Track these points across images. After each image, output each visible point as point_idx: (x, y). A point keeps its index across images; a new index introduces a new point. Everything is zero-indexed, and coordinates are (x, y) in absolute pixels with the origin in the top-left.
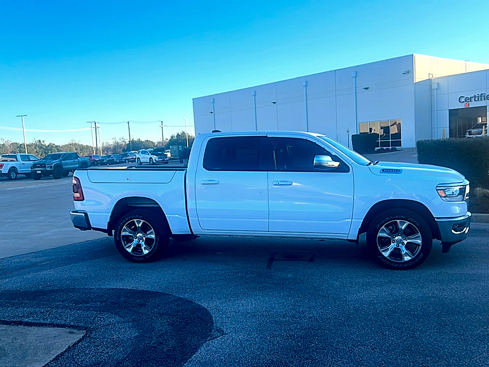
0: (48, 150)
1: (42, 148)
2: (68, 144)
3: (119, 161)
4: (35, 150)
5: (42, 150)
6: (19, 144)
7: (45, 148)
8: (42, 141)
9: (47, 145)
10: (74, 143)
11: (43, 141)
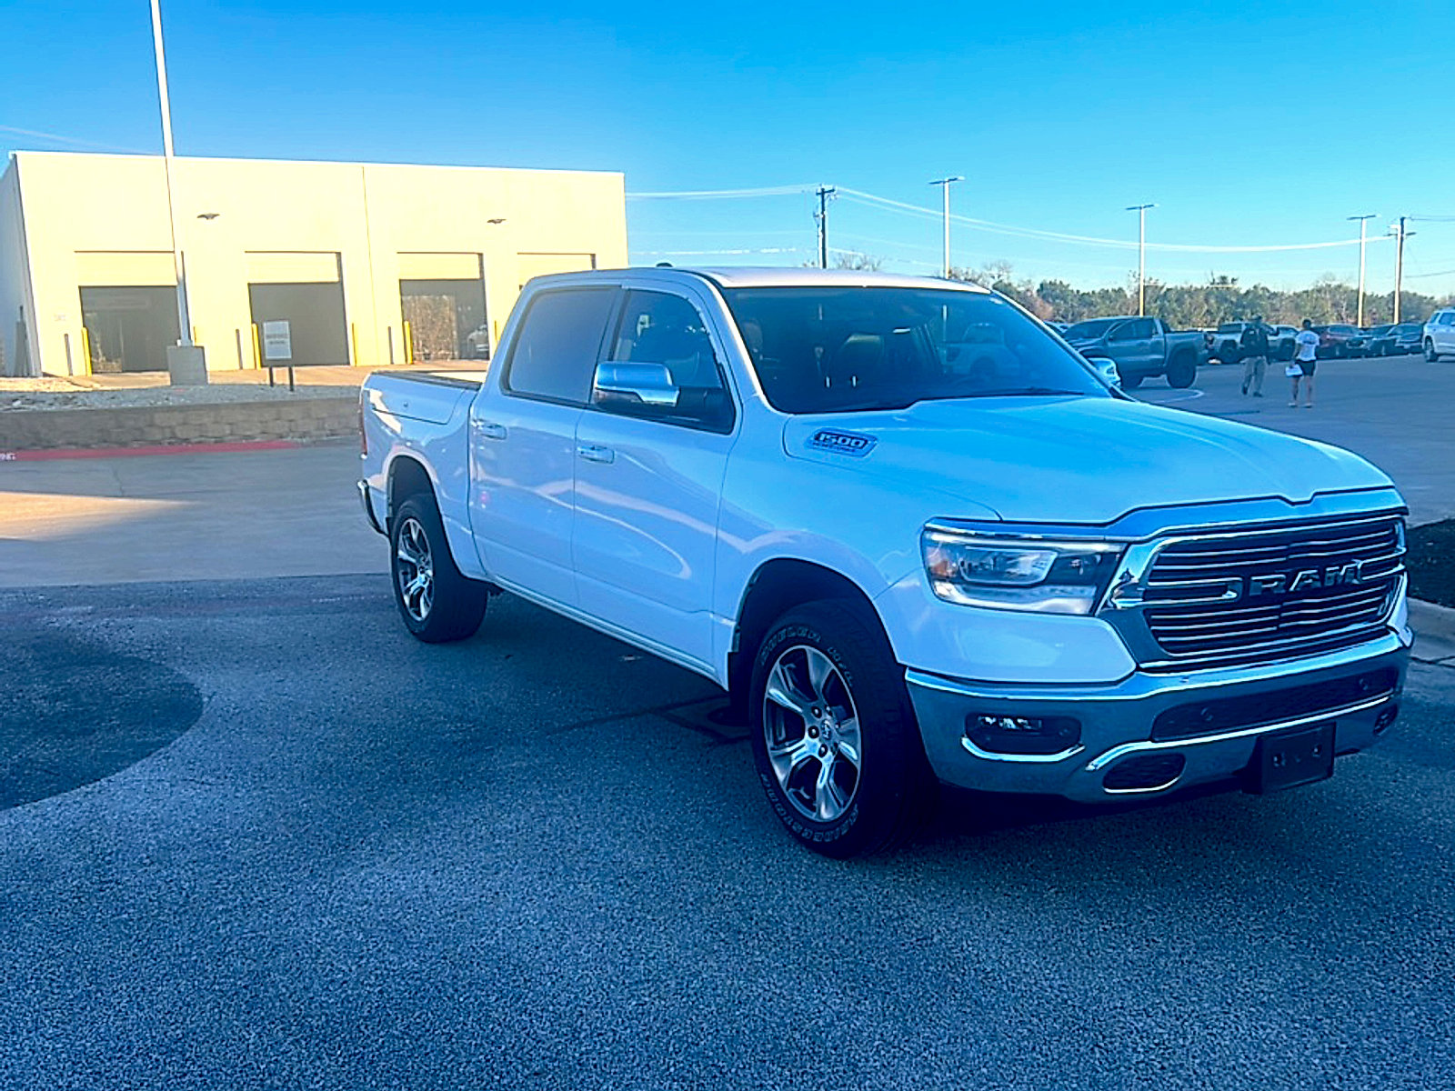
0: (1244, 307)
1: (1226, 300)
2: (1310, 289)
3: (1412, 347)
4: (1206, 307)
5: (1226, 305)
6: (1162, 288)
7: (1234, 299)
8: (1229, 280)
9: (1243, 291)
10: (1334, 284)
11: (1233, 280)
